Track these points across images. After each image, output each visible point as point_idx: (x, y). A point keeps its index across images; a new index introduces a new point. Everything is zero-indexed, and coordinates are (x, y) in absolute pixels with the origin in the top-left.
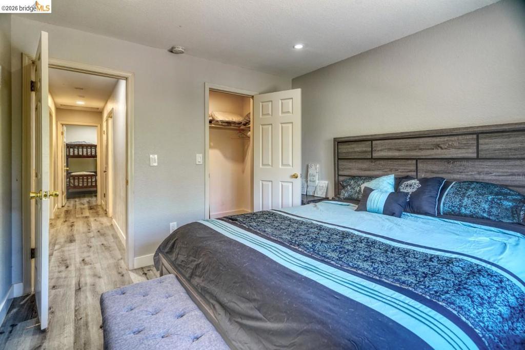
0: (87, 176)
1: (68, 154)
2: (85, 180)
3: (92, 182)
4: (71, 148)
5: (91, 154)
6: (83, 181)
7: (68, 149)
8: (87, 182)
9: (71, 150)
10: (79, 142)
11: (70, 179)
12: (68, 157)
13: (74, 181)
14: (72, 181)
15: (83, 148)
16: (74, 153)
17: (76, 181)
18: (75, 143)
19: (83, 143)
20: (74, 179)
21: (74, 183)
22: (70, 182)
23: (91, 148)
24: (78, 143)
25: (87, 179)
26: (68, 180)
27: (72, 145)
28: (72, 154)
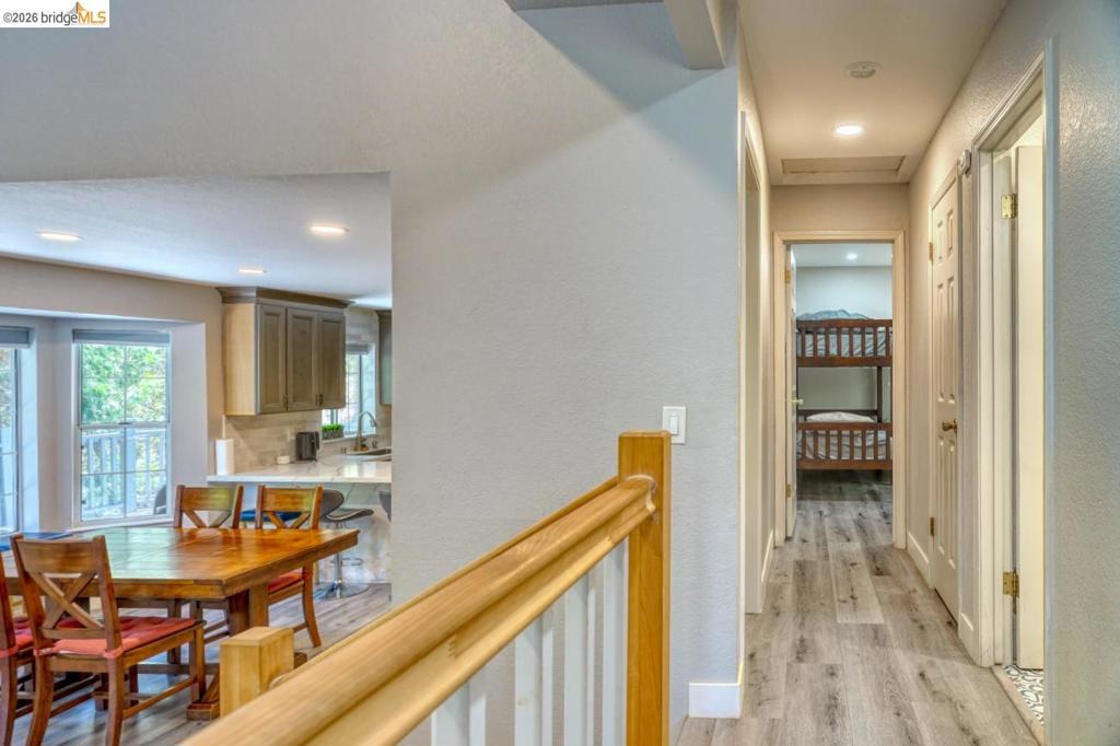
0: (851, 426)
1: (800, 352)
2: (846, 441)
3: (864, 448)
4: (808, 332)
5: (863, 352)
6: (840, 445)
7: (800, 337)
8: (852, 447)
9: (809, 339)
10: (829, 312)
11: (804, 434)
12: (802, 361)
13: (816, 442)
14: (810, 441)
15: (839, 333)
16: (815, 350)
17: (822, 441)
18: (819, 318)
19: (842, 316)
20: (816, 435)
21: (816, 449)
22: (804, 444)
23: (863, 333)
24: (826, 317)
25: (852, 437)
26: (800, 436)
27: (810, 322)
28: (809, 353)
